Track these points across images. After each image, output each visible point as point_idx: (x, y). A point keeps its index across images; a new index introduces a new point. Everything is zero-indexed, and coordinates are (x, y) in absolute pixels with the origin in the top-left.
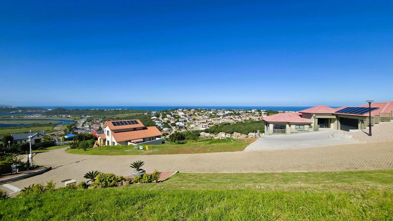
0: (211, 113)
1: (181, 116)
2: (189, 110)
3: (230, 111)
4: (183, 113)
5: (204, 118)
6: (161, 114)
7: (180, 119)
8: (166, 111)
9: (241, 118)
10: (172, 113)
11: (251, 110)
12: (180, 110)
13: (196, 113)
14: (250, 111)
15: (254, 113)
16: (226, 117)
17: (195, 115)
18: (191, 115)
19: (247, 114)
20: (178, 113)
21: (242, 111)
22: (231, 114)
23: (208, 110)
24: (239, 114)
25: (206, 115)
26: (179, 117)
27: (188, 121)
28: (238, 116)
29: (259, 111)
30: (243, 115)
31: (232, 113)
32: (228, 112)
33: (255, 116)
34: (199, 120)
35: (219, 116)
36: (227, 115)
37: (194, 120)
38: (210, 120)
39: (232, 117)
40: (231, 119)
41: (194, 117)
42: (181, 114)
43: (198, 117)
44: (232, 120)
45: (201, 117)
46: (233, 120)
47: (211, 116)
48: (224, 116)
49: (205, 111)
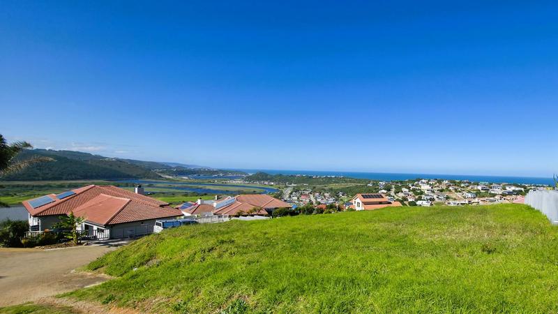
0: (480, 188)
1: (426, 192)
2: (440, 182)
3: (518, 186)
4: (429, 187)
5: (465, 198)
6: (393, 186)
7: (423, 196)
8: (401, 182)
10: (410, 185)
12: (423, 181)
13: (451, 188)
16: (508, 197)
17: (450, 191)
18: (442, 191)
20: (420, 186)
23: (474, 184)
25: (469, 192)
26: (422, 193)
27: (436, 200)
32: (513, 188)
34: (455, 199)
35: (494, 195)
36: (510, 194)
37: (447, 198)
38: (476, 200)
41: (447, 194)
42: (425, 188)
43: (454, 195)
45: (459, 195)
47: (478, 194)
48: (503, 195)
49: (467, 184)
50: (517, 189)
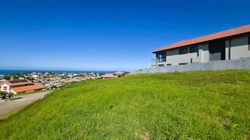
0: (63, 75)
1: (36, 78)
2: (43, 73)
4: (37, 76)
5: (57, 79)
6: (12, 77)
7: (34, 81)
8: (18, 74)
9: (85, 78)
10: (25, 76)
11: (91, 73)
12: (34, 73)
13: (49, 76)
14: (90, 74)
15: (93, 75)
16: (75, 78)
17: (49, 77)
18: (45, 77)
19: (88, 75)
20: (32, 76)
21: (85, 74)
22: (78, 76)
23: (60, 73)
24: (83, 76)
25: (59, 77)
26: (33, 79)
27: (43, 82)
28: (83, 77)
29: (95, 73)
30: (86, 76)
31: (79, 75)
33: (93, 77)
34: (52, 81)
35: (69, 77)
36: (75, 76)
37: (49, 80)
38: (62, 80)
39: (78, 77)
40: (78, 79)
41: (48, 78)
42: (35, 76)
43: (52, 79)
44: (79, 80)
45: (54, 78)
46: (80, 79)
47: (63, 77)
48: (73, 77)
49: (57, 74)
50: (77, 75)
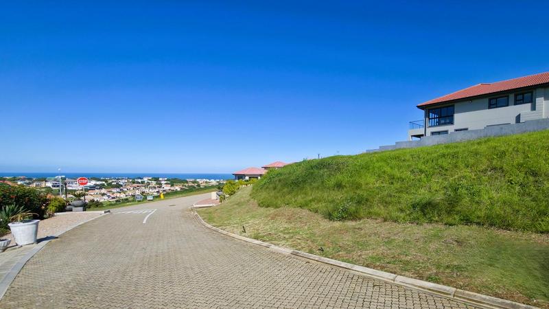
0: (49, 184)
3: (99, 180)
9: (125, 192)
11: (141, 179)
14: (140, 181)
15: (149, 184)
16: (91, 192)
19: (135, 185)
21: (124, 181)
22: (101, 187)
24: (118, 186)
28: (118, 190)
29: (156, 179)
30: (128, 187)
31: (103, 185)
32: (93, 183)
33: (151, 188)
36: (93, 188)
39: (103, 191)
40: (103, 194)
44: (105, 197)
46: (109, 196)
49: (27, 181)
50: (98, 183)
